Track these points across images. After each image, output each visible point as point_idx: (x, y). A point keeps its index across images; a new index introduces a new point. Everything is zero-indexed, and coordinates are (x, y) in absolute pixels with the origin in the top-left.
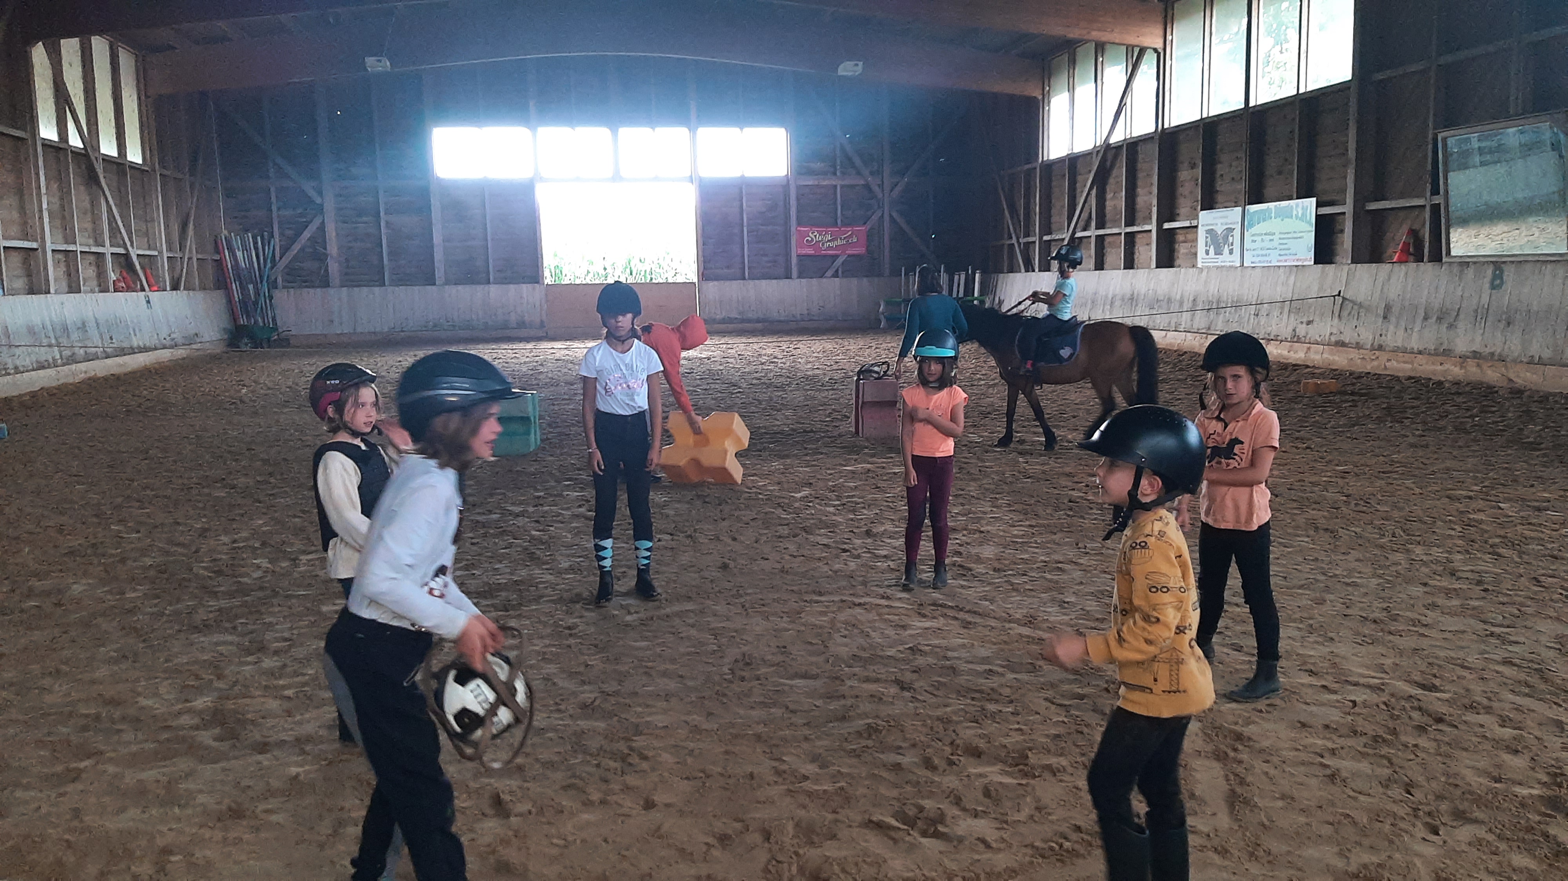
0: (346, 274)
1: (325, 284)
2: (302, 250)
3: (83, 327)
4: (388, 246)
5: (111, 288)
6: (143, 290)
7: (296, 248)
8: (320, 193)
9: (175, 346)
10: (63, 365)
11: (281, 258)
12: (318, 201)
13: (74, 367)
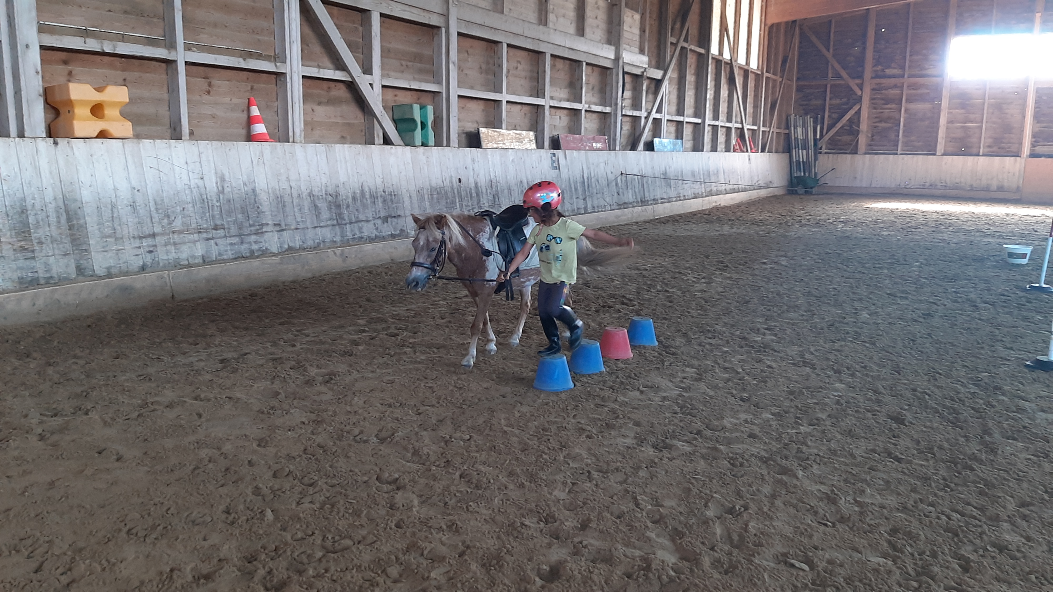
0: (870, 145)
1: (855, 152)
2: (842, 127)
3: (717, 173)
4: (904, 126)
5: (732, 150)
6: (747, 151)
7: (839, 125)
8: (861, 87)
9: (760, 188)
10: (706, 196)
11: (827, 133)
12: (859, 93)
13: (710, 198)
